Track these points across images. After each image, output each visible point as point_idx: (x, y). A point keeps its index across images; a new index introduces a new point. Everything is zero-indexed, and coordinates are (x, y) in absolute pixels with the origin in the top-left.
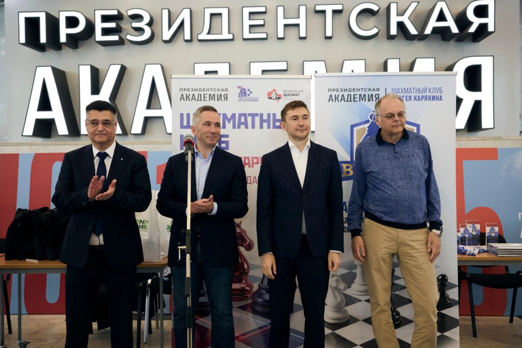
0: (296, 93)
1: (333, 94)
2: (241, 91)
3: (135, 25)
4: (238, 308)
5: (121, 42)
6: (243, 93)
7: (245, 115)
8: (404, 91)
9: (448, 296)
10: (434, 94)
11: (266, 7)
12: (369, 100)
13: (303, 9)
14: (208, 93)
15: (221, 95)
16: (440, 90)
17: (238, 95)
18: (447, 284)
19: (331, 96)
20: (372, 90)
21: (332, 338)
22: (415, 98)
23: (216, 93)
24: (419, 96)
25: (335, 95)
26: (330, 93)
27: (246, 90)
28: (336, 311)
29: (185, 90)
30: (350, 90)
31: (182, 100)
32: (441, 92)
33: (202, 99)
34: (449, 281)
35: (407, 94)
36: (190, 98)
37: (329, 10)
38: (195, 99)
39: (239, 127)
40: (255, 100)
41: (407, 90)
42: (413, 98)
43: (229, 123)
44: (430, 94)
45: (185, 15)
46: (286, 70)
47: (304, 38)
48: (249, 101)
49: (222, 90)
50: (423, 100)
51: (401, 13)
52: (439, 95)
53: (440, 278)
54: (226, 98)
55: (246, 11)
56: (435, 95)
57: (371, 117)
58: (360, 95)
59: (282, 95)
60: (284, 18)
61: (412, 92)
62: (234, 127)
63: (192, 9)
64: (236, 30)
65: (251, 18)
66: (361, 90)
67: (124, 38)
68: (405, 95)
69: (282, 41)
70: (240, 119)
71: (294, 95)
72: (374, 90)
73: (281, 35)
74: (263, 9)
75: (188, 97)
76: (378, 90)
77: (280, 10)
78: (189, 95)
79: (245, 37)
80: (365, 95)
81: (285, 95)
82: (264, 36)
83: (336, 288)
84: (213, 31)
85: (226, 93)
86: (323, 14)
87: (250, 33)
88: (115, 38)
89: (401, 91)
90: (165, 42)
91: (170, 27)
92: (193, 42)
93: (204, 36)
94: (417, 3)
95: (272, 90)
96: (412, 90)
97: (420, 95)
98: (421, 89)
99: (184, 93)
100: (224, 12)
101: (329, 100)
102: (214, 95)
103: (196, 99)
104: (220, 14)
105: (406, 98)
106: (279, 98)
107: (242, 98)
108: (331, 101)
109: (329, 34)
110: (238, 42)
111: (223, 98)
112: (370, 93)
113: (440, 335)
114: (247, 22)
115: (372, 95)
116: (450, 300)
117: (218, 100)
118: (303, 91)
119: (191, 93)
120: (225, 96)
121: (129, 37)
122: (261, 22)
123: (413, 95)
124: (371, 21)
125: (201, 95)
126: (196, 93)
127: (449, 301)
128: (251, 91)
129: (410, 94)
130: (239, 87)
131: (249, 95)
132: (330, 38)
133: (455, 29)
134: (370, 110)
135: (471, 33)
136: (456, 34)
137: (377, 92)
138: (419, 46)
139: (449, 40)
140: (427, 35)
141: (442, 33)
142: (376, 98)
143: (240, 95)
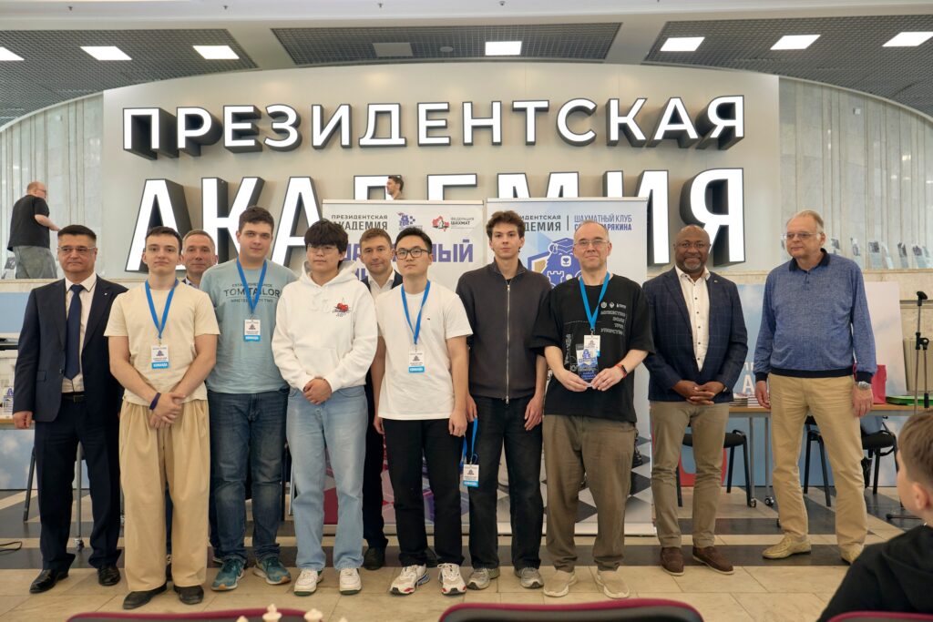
0: (465, 221)
3: (277, 126)
5: (258, 148)
6: (405, 220)
10: (622, 223)
11: (448, 103)
12: (549, 230)
13: (497, 106)
16: (628, 218)
20: (552, 217)
27: (409, 217)
32: (630, 220)
37: (531, 107)
44: (617, 223)
45: (343, 113)
46: (474, 186)
47: (499, 144)
51: (623, 113)
52: (628, 223)
55: (423, 109)
57: (551, 248)
58: (539, 224)
60: (472, 118)
63: (352, 105)
64: (409, 133)
65: (429, 118)
66: (539, 218)
67: (262, 143)
69: (469, 147)
71: (463, 223)
72: (554, 217)
73: (468, 139)
74: (445, 106)
76: (559, 217)
77: (468, 107)
79: (421, 142)
80: (544, 223)
81: (453, 223)
82: (446, 140)
84: (378, 134)
86: (523, 113)
87: (427, 136)
88: (251, 143)
90: (317, 148)
91: (322, 128)
92: (353, 148)
93: (366, 141)
94: (644, 100)
98: (608, 217)
100: (394, 109)
104: (389, 113)
106: (446, 227)
109: (531, 138)
110: (413, 149)
112: (550, 221)
114: (424, 124)
115: (552, 223)
118: (473, 219)
121: (269, 142)
122: (442, 123)
124: (587, 122)
131: (411, 223)
132: (532, 144)
133: (693, 134)
134: (550, 241)
135: (713, 139)
136: (694, 140)
137: (558, 221)
138: (649, 155)
139: (687, 147)
140: (658, 142)
141: (678, 139)
142: (557, 227)
143: (400, 222)
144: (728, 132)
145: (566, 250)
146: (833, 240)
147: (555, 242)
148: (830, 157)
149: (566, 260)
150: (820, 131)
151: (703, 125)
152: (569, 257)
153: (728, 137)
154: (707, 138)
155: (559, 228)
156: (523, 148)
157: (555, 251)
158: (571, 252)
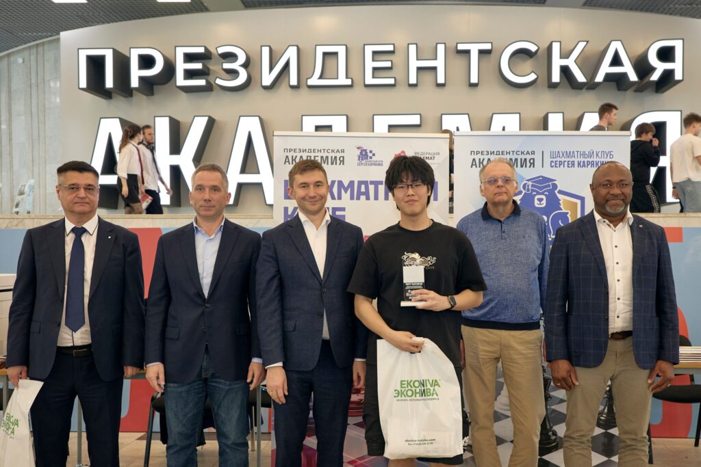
0: (430, 156)
1: (477, 157)
2: (361, 153)
3: (227, 66)
5: (209, 88)
6: (364, 155)
7: (366, 183)
8: (565, 155)
10: (602, 160)
11: (394, 45)
12: (522, 166)
13: (441, 48)
14: (320, 154)
15: (336, 157)
16: (610, 154)
17: (357, 158)
19: (474, 160)
20: (525, 153)
22: (579, 164)
23: (330, 155)
24: (584, 162)
25: (480, 159)
26: (473, 157)
27: (368, 151)
29: (290, 150)
30: (498, 153)
31: (287, 163)
32: (612, 156)
35: (569, 159)
37: (474, 49)
39: (358, 198)
40: (379, 165)
41: (569, 154)
42: (576, 164)
43: (346, 192)
44: (598, 160)
45: (291, 53)
47: (443, 85)
48: (371, 165)
49: (338, 151)
50: (589, 166)
51: (565, 55)
54: (342, 162)
55: (369, 50)
56: (604, 159)
57: (524, 187)
60: (417, 59)
61: (576, 156)
62: (352, 198)
63: (300, 46)
64: (355, 74)
65: (376, 59)
66: (511, 153)
67: (213, 83)
68: (567, 159)
69: (413, 88)
70: (359, 188)
72: (528, 153)
73: (413, 80)
74: (390, 48)
75: (294, 159)
76: (533, 153)
77: (413, 49)
78: (296, 157)
79: (367, 83)
80: (516, 160)
82: (391, 81)
84: (327, 74)
85: (342, 154)
86: (466, 55)
87: (373, 77)
89: (561, 155)
90: (266, 88)
91: (271, 69)
92: (301, 89)
93: (314, 81)
94: (585, 43)
96: (576, 153)
97: (586, 160)
98: (587, 153)
99: (290, 155)
100: (341, 51)
101: (472, 165)
102: (327, 157)
104: (336, 54)
105: (568, 164)
107: (363, 162)
108: (474, 167)
109: (474, 80)
110: (359, 91)
111: (338, 162)
112: (523, 157)
114: (370, 65)
115: (525, 159)
117: (332, 164)
118: (439, 154)
119: (299, 155)
120: (341, 159)
121: (219, 82)
122: (388, 64)
123: (576, 160)
126: (305, 155)
128: (373, 152)
129: (573, 159)
130: (358, 148)
131: (371, 158)
133: (634, 77)
134: (523, 179)
135: (653, 81)
136: (634, 83)
137: (532, 156)
139: (626, 90)
140: (598, 84)
141: (617, 81)
142: (531, 164)
143: (359, 157)
144: (668, 75)
145: (541, 188)
147: (528, 180)
149: (540, 200)
152: (544, 197)
153: (667, 80)
154: (647, 80)
155: (533, 164)
156: (466, 89)
157: (528, 190)
158: (545, 191)
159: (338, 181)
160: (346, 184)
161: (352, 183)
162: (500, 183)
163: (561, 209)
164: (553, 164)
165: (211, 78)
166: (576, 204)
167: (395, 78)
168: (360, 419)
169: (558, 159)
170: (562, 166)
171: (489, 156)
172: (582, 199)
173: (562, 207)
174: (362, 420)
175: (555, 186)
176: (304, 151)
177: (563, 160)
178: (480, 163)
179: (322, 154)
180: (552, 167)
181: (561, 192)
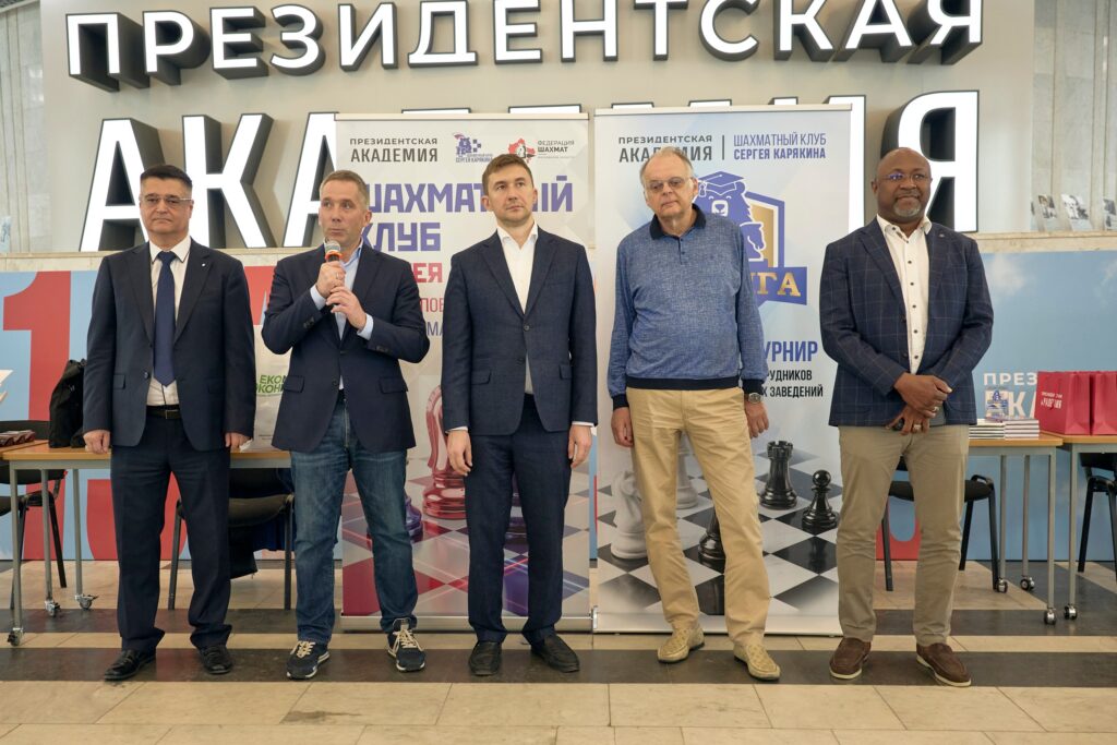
0: (560, 146)
1: (628, 147)
2: (461, 144)
4: (460, 531)
5: (262, 71)
6: (465, 146)
7: (468, 187)
8: (755, 140)
9: (831, 508)
10: (810, 146)
14: (402, 147)
15: (425, 150)
16: (821, 138)
17: (456, 151)
18: (828, 487)
19: (624, 150)
20: (698, 139)
21: (625, 584)
22: (776, 153)
23: (416, 148)
24: (783, 150)
25: (632, 150)
26: (623, 146)
27: (471, 141)
28: (632, 537)
29: (360, 141)
30: (659, 140)
31: (355, 160)
32: (824, 141)
33: (392, 158)
34: (832, 482)
35: (762, 147)
36: (370, 155)
38: (378, 158)
39: (458, 210)
41: (761, 140)
42: (772, 154)
43: (440, 201)
44: (803, 146)
45: (384, 16)
48: (477, 161)
49: (428, 141)
50: (791, 156)
51: (799, 9)
52: (819, 146)
53: (817, 476)
54: (434, 157)
56: (813, 147)
59: (536, 150)
61: (771, 142)
62: (449, 209)
63: (397, 4)
66: (678, 139)
67: (267, 63)
68: (758, 147)
70: (459, 194)
71: (557, 149)
72: (702, 139)
75: (365, 155)
76: (709, 138)
78: (368, 151)
79: (498, 58)
81: (541, 150)
83: (632, 497)
85: (434, 146)
86: (651, 11)
89: (750, 140)
92: (399, 69)
95: (516, 141)
97: (786, 148)
98: (787, 137)
99: (359, 148)
100: (459, 9)
101: (622, 158)
102: (412, 150)
103: (381, 159)
104: (451, 14)
105: (760, 154)
106: (530, 156)
107: (464, 156)
108: (624, 160)
109: (661, 50)
111: (429, 157)
112: (695, 145)
113: (815, 578)
115: (698, 149)
116: (833, 515)
117: (420, 160)
118: (573, 144)
119: (372, 148)
120: (433, 153)
121: (277, 61)
123: (772, 148)
124: (746, 23)
125: (389, 150)
126: (380, 148)
127: (832, 518)
128: (479, 142)
129: (767, 146)
130: (457, 136)
131: (475, 150)
132: (663, 58)
133: (904, 40)
135: (935, 46)
136: (906, 49)
137: (708, 144)
138: (836, 73)
139: (894, 61)
140: (852, 52)
141: (880, 47)
142: (706, 154)
143: (459, 150)
144: (958, 37)
145: (720, 190)
146: (1106, 201)
147: (702, 179)
148: (1104, 79)
149: (720, 207)
150: (1091, 38)
151: (920, 26)
152: (725, 203)
153: (957, 43)
154: (925, 45)
155: (709, 155)
156: (650, 64)
157: (702, 193)
158: (727, 194)
159: (429, 185)
160: (440, 189)
161: (448, 187)
162: (667, 188)
163: (750, 220)
164: (739, 154)
165: (265, 56)
166: (772, 212)
167: (541, 50)
168: (463, 524)
169: (746, 147)
170: (751, 157)
171: (646, 145)
172: (781, 205)
173: (751, 216)
174: (465, 526)
175: (741, 187)
176: (381, 141)
177: (752, 148)
178: (632, 155)
179: (405, 146)
180: (737, 158)
181: (749, 195)
